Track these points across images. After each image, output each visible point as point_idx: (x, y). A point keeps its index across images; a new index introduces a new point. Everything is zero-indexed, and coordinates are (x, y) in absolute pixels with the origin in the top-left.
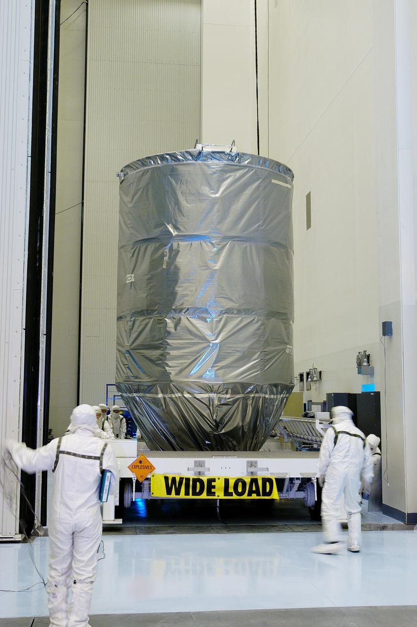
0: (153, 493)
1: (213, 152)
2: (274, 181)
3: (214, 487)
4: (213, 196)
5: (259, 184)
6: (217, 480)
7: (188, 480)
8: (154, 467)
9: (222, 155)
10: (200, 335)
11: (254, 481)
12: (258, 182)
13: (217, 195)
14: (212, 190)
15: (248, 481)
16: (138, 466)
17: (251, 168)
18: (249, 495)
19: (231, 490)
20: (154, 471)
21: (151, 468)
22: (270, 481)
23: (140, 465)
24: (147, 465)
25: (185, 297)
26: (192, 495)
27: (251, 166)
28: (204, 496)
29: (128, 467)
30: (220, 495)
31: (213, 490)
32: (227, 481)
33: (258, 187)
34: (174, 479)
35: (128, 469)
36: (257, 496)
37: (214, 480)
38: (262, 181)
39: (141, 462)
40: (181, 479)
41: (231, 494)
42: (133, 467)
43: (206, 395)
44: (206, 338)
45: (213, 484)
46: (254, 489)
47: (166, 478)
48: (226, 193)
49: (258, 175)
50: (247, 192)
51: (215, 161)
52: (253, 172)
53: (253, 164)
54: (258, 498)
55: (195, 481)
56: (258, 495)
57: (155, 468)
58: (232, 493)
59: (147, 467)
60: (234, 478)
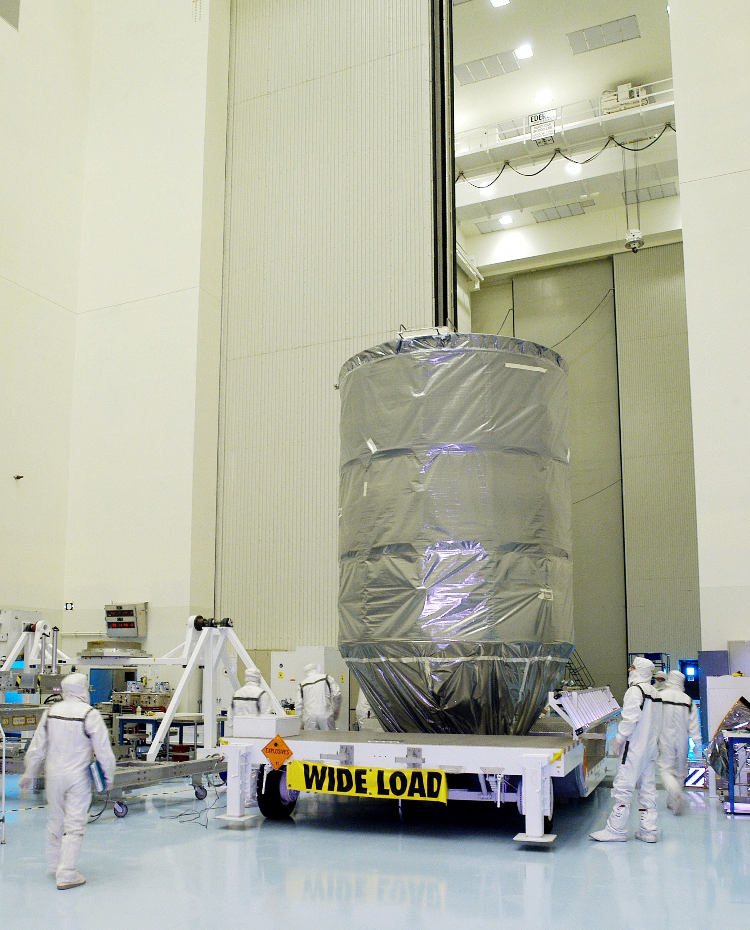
0: (290, 786)
1: (418, 339)
2: (508, 365)
3: (364, 781)
4: (417, 395)
5: (484, 371)
6: (368, 772)
7: (331, 770)
8: (291, 752)
9: (429, 341)
10: (404, 580)
11: (417, 776)
12: (482, 370)
13: (422, 394)
14: (416, 388)
15: (408, 776)
16: (273, 750)
17: (470, 353)
18: (411, 794)
19: (387, 786)
20: (292, 756)
21: (287, 753)
22: (438, 776)
23: (275, 748)
24: (284, 748)
25: (385, 531)
26: (338, 791)
27: (470, 348)
28: (352, 792)
29: (262, 751)
30: (373, 792)
31: (364, 786)
32: (381, 774)
33: (482, 376)
34: (315, 768)
35: (261, 752)
36: (421, 796)
37: (364, 772)
38: (488, 368)
39: (276, 745)
40: (324, 769)
41: (387, 792)
42: (267, 751)
43: (415, 659)
44: (410, 584)
45: (363, 777)
46: (417, 786)
47: (306, 767)
48: (433, 390)
49: (481, 360)
50: (465, 385)
51: (421, 350)
52: (472, 357)
53: (472, 346)
54: (422, 799)
55: (340, 772)
56: (423, 795)
57: (292, 754)
58: (388, 790)
59: (283, 752)
60: (390, 771)
